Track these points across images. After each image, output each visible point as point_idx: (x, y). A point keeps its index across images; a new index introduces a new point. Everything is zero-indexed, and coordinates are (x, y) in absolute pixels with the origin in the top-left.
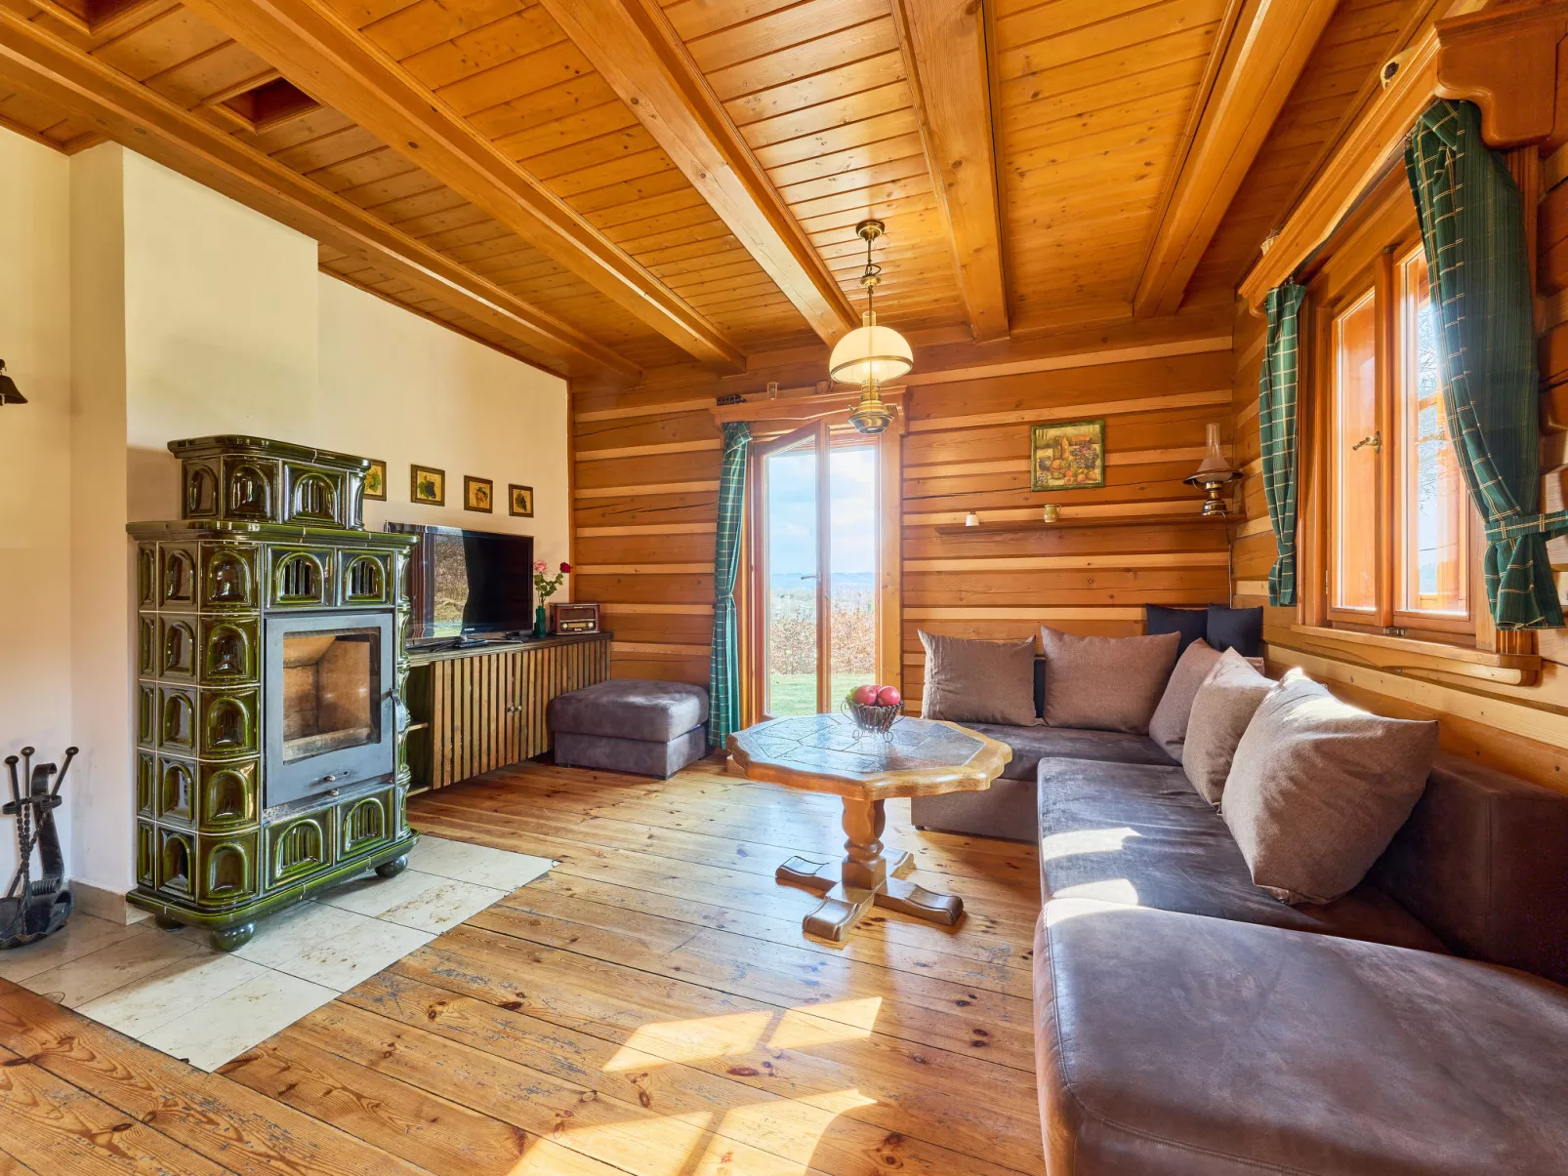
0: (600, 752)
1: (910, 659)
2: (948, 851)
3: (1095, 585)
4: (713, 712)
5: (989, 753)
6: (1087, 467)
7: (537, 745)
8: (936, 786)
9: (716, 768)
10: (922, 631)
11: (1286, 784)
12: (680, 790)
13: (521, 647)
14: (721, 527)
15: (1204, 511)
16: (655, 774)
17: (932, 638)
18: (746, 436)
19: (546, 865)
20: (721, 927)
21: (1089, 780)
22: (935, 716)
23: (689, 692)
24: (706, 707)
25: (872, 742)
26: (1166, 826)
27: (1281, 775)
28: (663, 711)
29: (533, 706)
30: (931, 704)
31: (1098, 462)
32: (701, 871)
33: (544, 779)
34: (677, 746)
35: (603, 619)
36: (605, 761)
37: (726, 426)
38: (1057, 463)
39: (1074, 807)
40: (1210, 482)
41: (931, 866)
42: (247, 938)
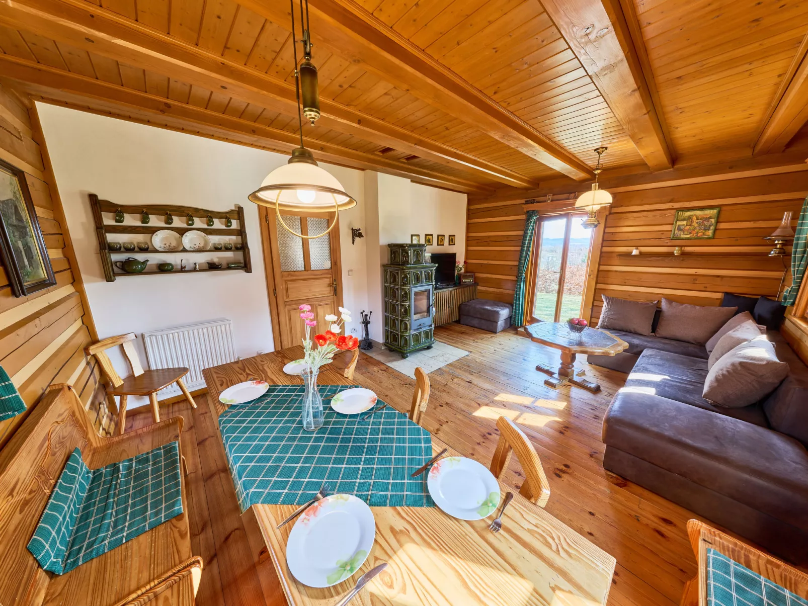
0: (475, 322)
1: (596, 303)
2: (598, 372)
3: (697, 282)
4: (513, 314)
5: (619, 345)
6: (705, 230)
7: (456, 318)
8: (594, 352)
9: (514, 332)
10: (604, 295)
11: (725, 372)
12: (502, 338)
13: (452, 289)
14: (522, 250)
15: (770, 253)
16: (493, 331)
17: (607, 297)
18: (536, 216)
19: (467, 353)
20: (519, 378)
21: (661, 359)
22: (603, 327)
23: (506, 307)
24: (511, 312)
25: (575, 336)
26: (685, 378)
27: (725, 369)
28: (497, 313)
29: (455, 307)
30: (603, 322)
31: (712, 228)
32: (512, 362)
33: (458, 328)
34: (501, 323)
35: (475, 279)
36: (476, 325)
37: (528, 212)
38: (688, 227)
39: (648, 366)
40: (778, 241)
41: (591, 375)
42: (407, 357)
